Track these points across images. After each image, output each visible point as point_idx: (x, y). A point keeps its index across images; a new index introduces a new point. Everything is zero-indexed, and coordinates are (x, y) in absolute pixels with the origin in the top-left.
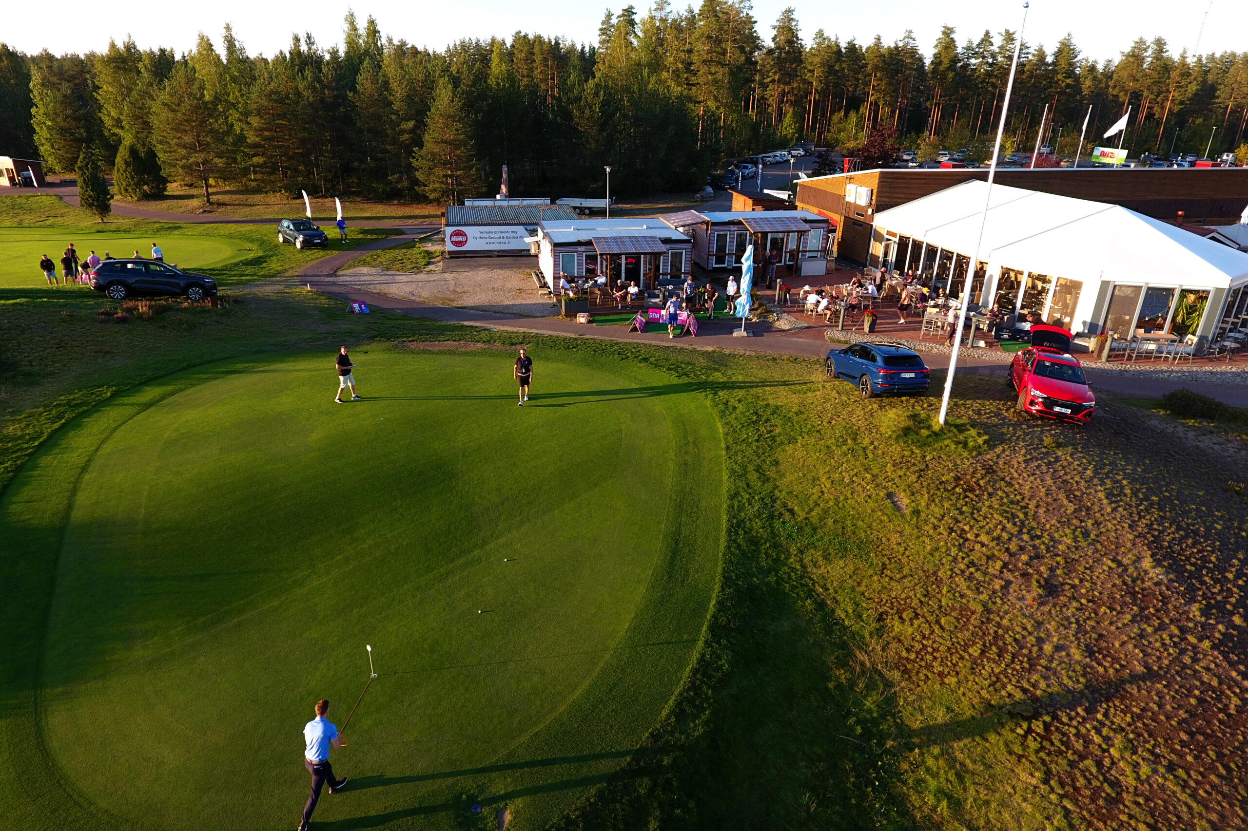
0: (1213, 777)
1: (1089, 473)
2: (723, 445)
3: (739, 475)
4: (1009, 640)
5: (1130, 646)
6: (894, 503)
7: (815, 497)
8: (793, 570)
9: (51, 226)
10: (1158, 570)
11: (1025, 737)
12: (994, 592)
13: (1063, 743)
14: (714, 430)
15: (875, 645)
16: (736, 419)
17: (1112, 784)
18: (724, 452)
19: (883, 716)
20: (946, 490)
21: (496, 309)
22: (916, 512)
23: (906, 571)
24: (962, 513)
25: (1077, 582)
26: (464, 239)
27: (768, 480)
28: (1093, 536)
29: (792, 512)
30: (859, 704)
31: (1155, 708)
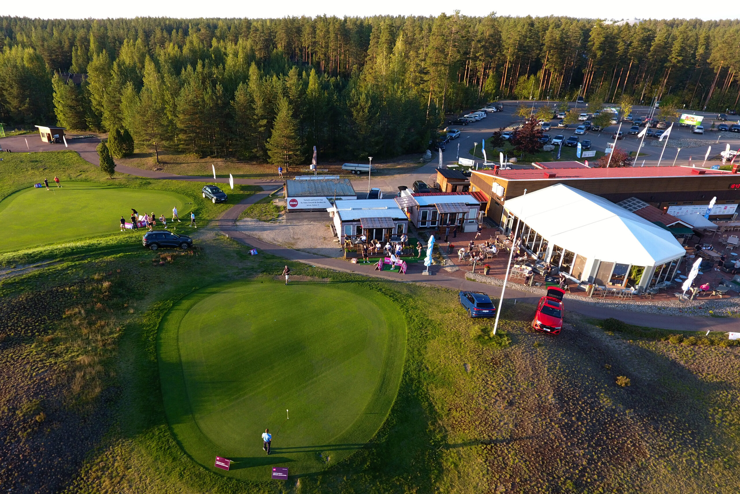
0: (537, 465)
1: (546, 359)
2: (407, 338)
3: (411, 352)
4: (490, 420)
5: (530, 425)
6: (465, 368)
7: (437, 363)
8: (423, 391)
10: (553, 399)
11: (484, 449)
12: (491, 404)
13: (495, 452)
14: (404, 331)
15: (445, 419)
16: (414, 326)
17: (505, 464)
18: (406, 341)
19: (442, 441)
20: (487, 364)
21: (313, 251)
22: (472, 372)
23: (462, 394)
24: (489, 373)
25: (522, 402)
26: (296, 203)
27: (421, 355)
28: (535, 385)
29: (427, 369)
30: (434, 436)
31: (529, 444)
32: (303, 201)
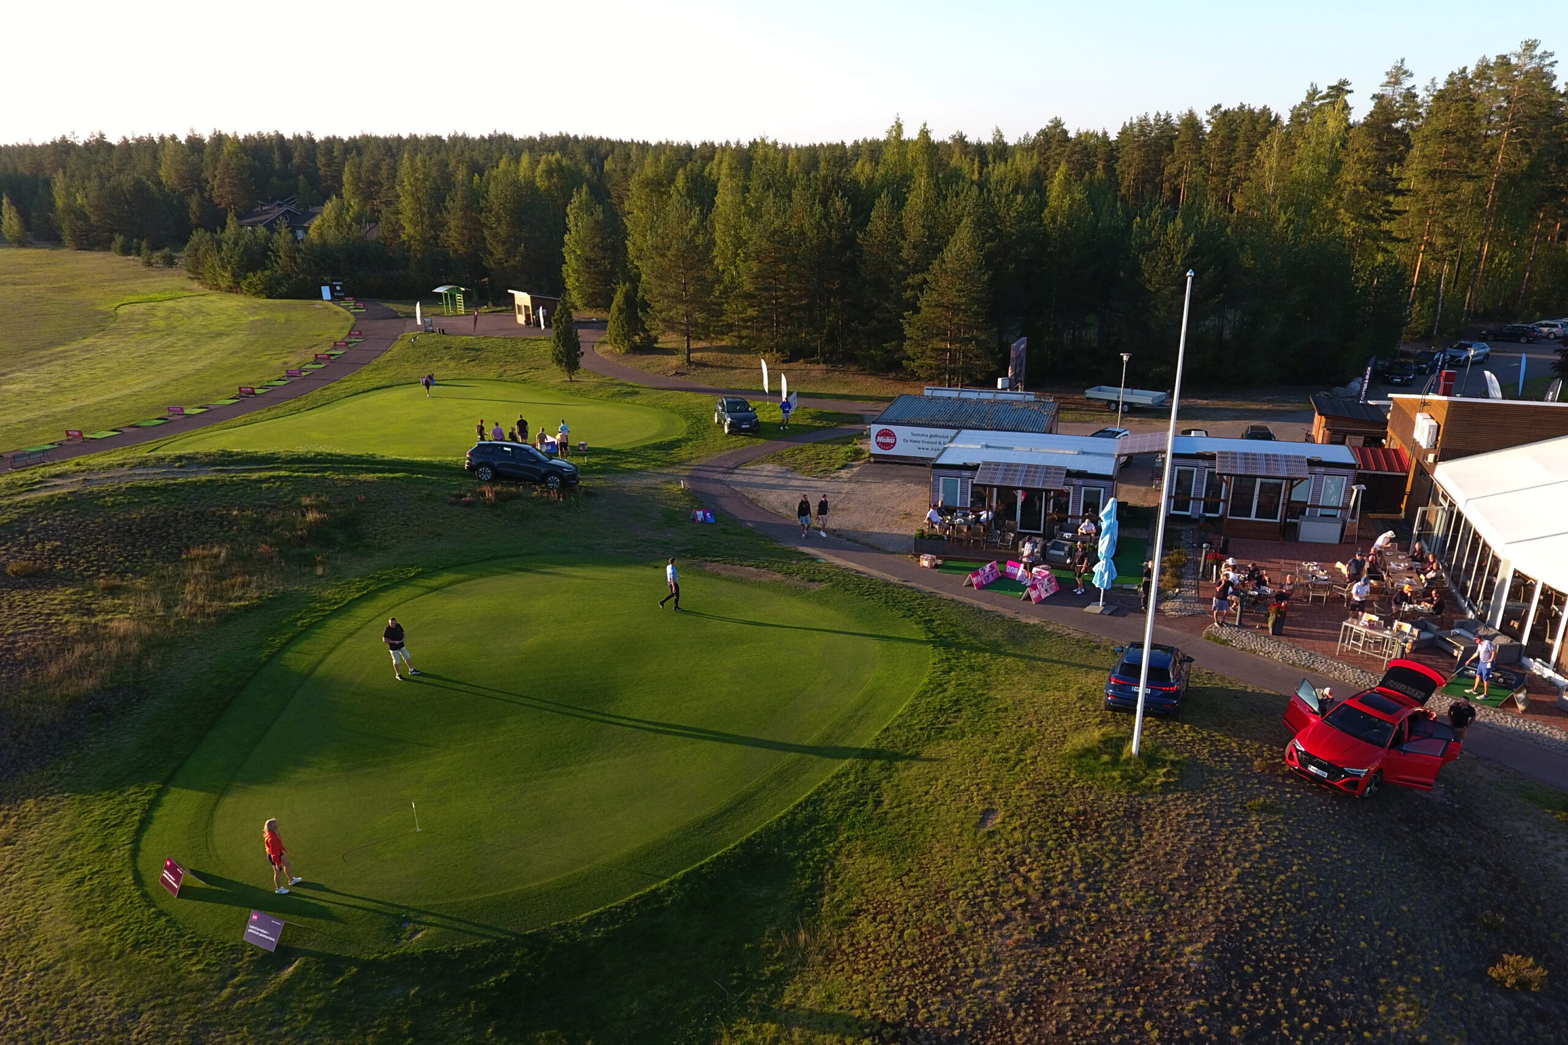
1: (1258, 846)
5: (1067, 1008)
6: (983, 819)
7: (915, 795)
8: (824, 851)
9: (524, 381)
10: (1198, 958)
12: (985, 923)
14: (894, 709)
15: (826, 931)
16: (929, 702)
19: (769, 982)
20: (1054, 820)
22: (994, 833)
23: (922, 881)
24: (1042, 845)
25: (1087, 940)
26: (892, 441)
27: (890, 769)
28: (1165, 907)
29: (878, 802)
30: (757, 965)
32: (909, 437)
